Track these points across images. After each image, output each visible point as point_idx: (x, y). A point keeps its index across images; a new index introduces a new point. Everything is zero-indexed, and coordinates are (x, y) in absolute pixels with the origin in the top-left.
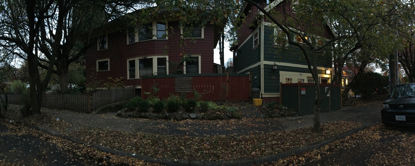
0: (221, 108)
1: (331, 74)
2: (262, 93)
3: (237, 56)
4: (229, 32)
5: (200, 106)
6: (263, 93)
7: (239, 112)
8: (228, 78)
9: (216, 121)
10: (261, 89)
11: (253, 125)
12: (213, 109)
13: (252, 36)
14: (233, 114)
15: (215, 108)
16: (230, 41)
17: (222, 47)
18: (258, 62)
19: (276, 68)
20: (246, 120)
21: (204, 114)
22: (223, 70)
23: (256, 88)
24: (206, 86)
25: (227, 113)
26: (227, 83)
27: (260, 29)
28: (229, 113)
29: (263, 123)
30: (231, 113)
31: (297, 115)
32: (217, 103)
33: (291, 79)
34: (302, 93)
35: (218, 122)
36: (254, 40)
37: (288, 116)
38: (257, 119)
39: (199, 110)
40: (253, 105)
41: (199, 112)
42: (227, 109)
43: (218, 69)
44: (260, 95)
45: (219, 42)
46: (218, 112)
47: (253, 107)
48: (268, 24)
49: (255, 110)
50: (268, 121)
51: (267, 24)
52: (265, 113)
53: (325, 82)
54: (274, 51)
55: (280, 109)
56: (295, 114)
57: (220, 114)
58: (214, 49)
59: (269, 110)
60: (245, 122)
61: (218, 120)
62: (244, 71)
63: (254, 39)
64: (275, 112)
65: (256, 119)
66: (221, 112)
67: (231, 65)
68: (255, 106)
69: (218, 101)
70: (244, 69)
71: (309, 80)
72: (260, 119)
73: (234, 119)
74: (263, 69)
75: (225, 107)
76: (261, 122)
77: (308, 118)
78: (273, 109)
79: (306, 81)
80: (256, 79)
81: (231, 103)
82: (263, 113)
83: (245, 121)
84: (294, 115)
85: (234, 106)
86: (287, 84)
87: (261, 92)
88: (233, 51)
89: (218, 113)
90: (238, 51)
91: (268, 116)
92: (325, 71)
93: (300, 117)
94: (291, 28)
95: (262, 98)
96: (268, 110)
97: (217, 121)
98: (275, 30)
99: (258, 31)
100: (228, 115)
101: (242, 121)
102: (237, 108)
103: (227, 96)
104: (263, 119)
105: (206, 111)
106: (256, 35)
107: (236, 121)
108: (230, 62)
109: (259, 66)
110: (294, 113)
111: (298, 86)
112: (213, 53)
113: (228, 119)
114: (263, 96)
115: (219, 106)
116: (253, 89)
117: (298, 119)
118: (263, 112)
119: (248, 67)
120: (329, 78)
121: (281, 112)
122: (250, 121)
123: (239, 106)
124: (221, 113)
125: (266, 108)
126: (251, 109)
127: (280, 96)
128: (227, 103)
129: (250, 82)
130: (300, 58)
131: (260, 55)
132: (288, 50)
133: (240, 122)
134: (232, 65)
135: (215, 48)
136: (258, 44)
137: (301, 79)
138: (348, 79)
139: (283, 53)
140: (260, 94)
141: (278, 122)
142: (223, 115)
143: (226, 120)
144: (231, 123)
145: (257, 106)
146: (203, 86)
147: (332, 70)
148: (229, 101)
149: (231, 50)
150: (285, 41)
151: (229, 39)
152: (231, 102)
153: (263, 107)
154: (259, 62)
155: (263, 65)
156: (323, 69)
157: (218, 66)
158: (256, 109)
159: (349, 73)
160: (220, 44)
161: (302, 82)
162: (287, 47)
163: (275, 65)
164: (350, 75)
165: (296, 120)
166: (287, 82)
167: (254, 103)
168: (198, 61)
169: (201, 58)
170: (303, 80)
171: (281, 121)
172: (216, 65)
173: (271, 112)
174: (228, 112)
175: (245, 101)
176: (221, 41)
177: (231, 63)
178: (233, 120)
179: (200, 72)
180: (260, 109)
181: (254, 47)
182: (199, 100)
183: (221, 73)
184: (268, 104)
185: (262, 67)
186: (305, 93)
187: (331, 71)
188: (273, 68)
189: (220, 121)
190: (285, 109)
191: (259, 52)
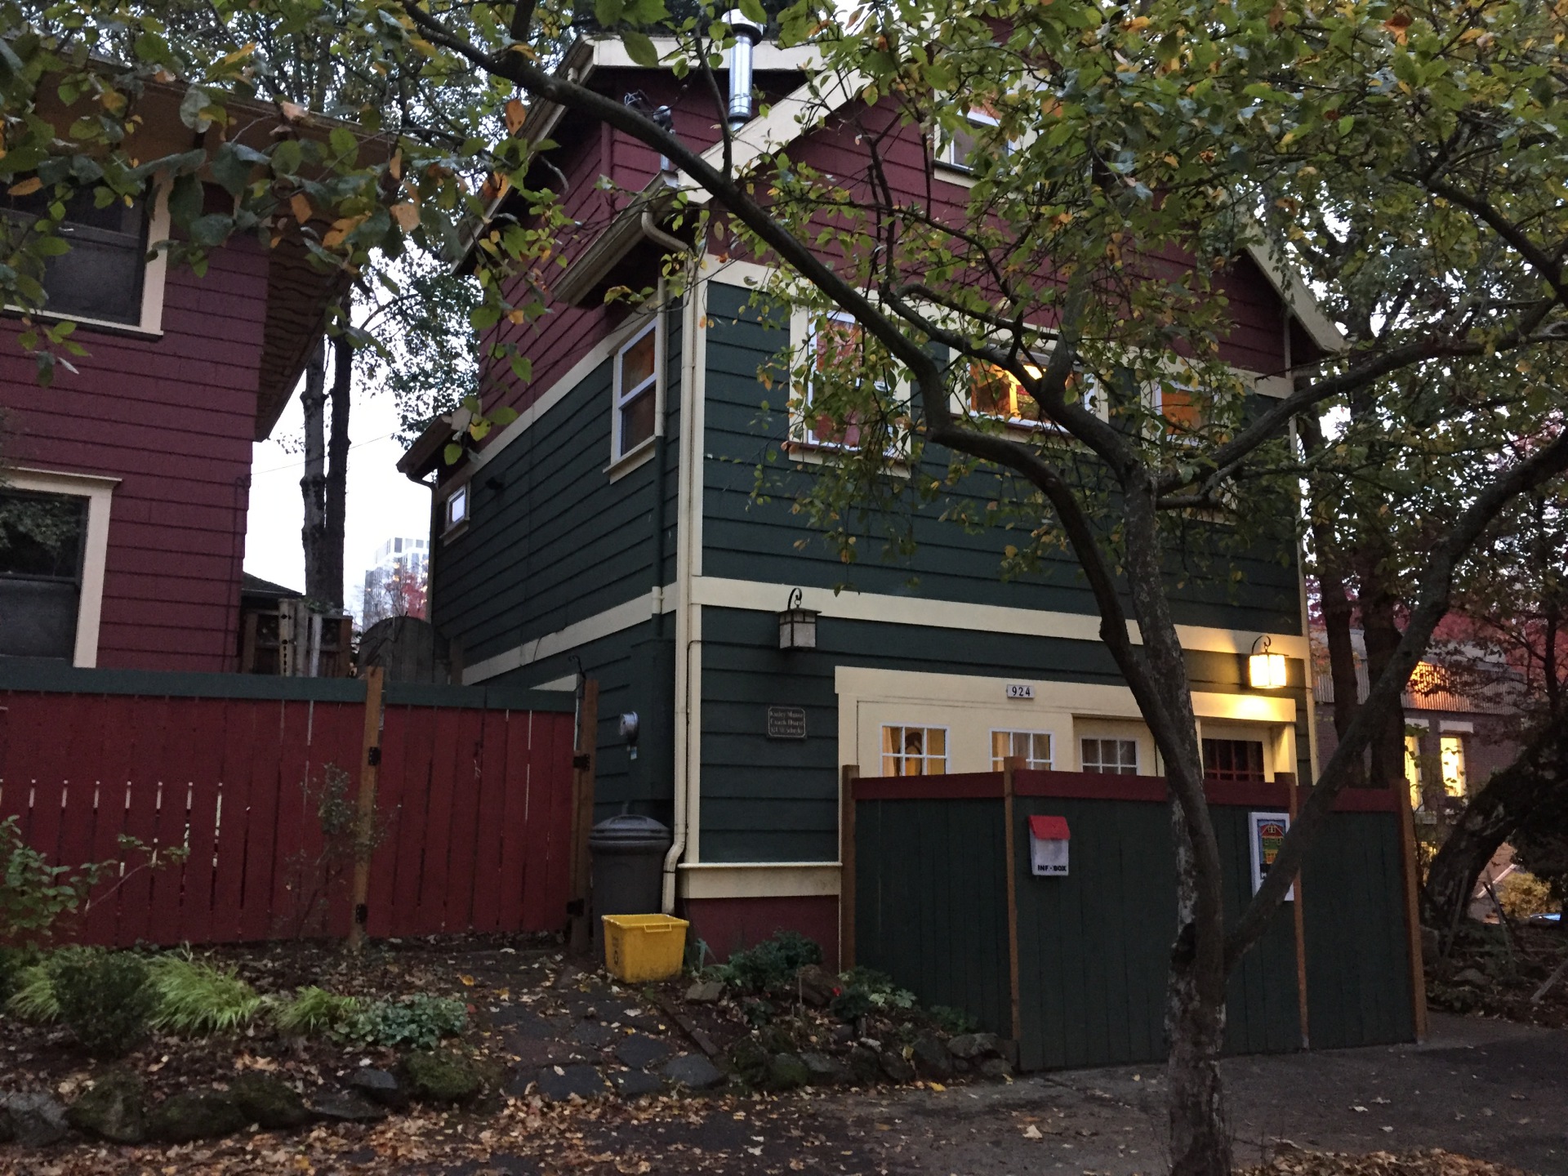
0: (291, 1010)
1: (1294, 691)
2: (681, 859)
3: (462, 523)
4: (402, 312)
5: (55, 1007)
6: (692, 862)
7: (478, 1042)
8: (374, 720)
9: (228, 1143)
10: (679, 829)
11: (607, 1156)
12: (205, 1028)
13: (608, 362)
14: (416, 1061)
15: (226, 1016)
16: (409, 390)
17: (327, 435)
18: (656, 589)
19: (805, 636)
20: (543, 1114)
21: (90, 1083)
22: (333, 647)
23: (632, 815)
24: (143, 795)
25: (356, 1057)
26: (369, 776)
27: (674, 311)
28: (377, 1056)
29: (694, 1136)
30: (393, 1058)
31: (1004, 1067)
32: (243, 968)
33: (938, 736)
34: (1038, 860)
35: (256, 1154)
36: (619, 401)
37: (923, 1078)
38: (643, 1103)
39: (42, 1049)
40: (604, 977)
41: (30, 1065)
42: (353, 1025)
43: (285, 630)
44: (670, 881)
45: (301, 386)
46: (253, 1053)
47: (599, 994)
48: (747, 280)
49: (627, 1022)
50: (740, 1115)
51: (737, 273)
52: (711, 1048)
53: (1243, 765)
54: (793, 500)
55: (850, 1011)
56: (988, 1055)
57: (279, 1076)
58: (255, 445)
59: (751, 1012)
60: (529, 1138)
61: (250, 1136)
62: (529, 660)
63: (624, 394)
64: (803, 1036)
65: (630, 1108)
66: (282, 1054)
67: (398, 598)
68: (620, 982)
69: (259, 947)
70: (531, 646)
71: (1088, 747)
72: (666, 1107)
73: (424, 1114)
74: (697, 650)
75: (335, 1000)
76: (680, 1132)
77: (1102, 1102)
78: (787, 1011)
79: (1065, 758)
80: (632, 738)
81: (396, 961)
82: (695, 1045)
83: (535, 1123)
84: (973, 1069)
85: (421, 989)
86: (898, 780)
87: (675, 851)
88: (429, 477)
89: (261, 1063)
90: (474, 479)
91: (740, 1069)
92: (1242, 661)
93: (1027, 1089)
94: (928, 311)
95: (682, 907)
96: (738, 1015)
97: (244, 1151)
98: (801, 325)
99: (658, 323)
100: (363, 1081)
101: (505, 1131)
102: (454, 1006)
103: (361, 898)
104: (698, 1102)
105: (123, 1055)
106: (639, 358)
107: (440, 1132)
108: (397, 572)
109: (664, 622)
110: (974, 1051)
111: (1002, 799)
112: (245, 482)
113: (360, 1121)
114: (696, 890)
115: (268, 1000)
116: (607, 824)
117: (1017, 1106)
118: (699, 1033)
119: (559, 628)
120: (1274, 730)
121: (855, 1036)
122: (576, 1124)
123: (468, 988)
124: (291, 1064)
125: (722, 993)
126: (590, 1018)
127: (836, 890)
128: (350, 968)
129: (582, 762)
130: (1010, 550)
131: (667, 529)
132: (907, 485)
133: (485, 1135)
134: (419, 604)
135: (260, 440)
136: (658, 431)
137: (1021, 739)
138: (1464, 737)
139: (865, 512)
140: (662, 872)
141: (836, 1131)
142: (308, 1083)
143: (341, 1128)
144: (395, 1159)
145: (638, 986)
146: (113, 796)
147: (1305, 656)
148: (375, 943)
149: (412, 466)
150: (882, 418)
151: (397, 374)
152: (393, 947)
153: (696, 991)
154: (661, 585)
155: (697, 613)
156: (1218, 641)
157: (285, 608)
158: (632, 1013)
159: (1488, 679)
160: (313, 404)
161: (1032, 761)
162: (899, 464)
163: (795, 615)
164: (1496, 699)
165: (992, 1110)
166: (898, 761)
167: (609, 950)
168: (75, 546)
169: (113, 521)
170: (1043, 742)
171: (861, 1122)
172: (268, 597)
173: (769, 1030)
174: (366, 1054)
175: (535, 943)
176: (329, 383)
177: (402, 585)
178: (412, 1125)
179: (86, 654)
180: (664, 1012)
181: (616, 457)
182: (44, 943)
183: (314, 673)
184: (737, 958)
185: (689, 630)
186: (1064, 860)
187: (1295, 665)
188: (785, 643)
189: (275, 1149)
190: (892, 1012)
191: (667, 500)
